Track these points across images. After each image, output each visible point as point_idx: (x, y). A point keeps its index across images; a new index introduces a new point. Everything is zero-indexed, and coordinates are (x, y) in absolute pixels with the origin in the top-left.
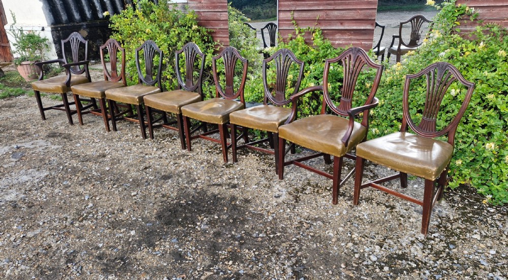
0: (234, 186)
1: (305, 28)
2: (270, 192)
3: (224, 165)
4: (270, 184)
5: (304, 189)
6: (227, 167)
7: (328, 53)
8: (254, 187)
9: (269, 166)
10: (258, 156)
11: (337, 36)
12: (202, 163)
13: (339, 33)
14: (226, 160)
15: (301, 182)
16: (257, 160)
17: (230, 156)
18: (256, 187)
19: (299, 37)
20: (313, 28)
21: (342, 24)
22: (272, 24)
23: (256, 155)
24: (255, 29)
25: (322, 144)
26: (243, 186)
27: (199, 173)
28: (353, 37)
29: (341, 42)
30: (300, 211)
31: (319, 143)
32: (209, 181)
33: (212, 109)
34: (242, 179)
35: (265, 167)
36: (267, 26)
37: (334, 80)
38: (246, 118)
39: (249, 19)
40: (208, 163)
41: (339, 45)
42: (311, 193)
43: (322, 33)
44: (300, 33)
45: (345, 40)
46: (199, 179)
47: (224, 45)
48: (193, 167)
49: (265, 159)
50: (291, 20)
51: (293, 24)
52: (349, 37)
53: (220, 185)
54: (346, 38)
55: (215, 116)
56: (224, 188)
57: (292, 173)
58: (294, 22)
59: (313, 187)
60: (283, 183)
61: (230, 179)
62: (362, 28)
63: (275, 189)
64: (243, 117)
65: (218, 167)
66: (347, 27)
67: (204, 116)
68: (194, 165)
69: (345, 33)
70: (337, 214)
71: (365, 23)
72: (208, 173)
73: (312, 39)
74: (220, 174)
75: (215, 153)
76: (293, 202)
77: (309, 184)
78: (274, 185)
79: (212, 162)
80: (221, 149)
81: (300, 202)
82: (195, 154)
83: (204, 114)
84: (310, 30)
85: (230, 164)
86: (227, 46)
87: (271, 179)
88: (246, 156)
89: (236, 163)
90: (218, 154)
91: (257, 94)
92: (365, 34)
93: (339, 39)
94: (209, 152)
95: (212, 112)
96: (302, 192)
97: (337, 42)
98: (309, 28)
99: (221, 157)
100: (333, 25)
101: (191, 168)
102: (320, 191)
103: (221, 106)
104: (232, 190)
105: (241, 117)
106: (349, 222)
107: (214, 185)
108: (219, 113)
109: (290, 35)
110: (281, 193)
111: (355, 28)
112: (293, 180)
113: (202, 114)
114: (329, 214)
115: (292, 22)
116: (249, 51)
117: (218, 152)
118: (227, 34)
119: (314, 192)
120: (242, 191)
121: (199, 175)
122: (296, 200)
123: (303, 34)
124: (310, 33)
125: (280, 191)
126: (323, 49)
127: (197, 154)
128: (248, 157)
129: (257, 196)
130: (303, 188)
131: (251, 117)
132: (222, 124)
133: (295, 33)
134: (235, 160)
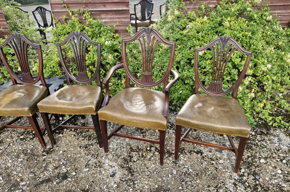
0: (65, 177)
1: (76, 10)
2: (103, 172)
3: (43, 152)
4: (99, 162)
5: (131, 157)
6: (48, 153)
7: (101, 30)
8: (85, 170)
9: (89, 140)
10: (74, 131)
11: (103, 16)
12: (18, 157)
13: (103, 13)
14: (44, 144)
15: (125, 149)
16: (75, 135)
17: (46, 139)
18: (88, 169)
19: (73, 18)
20: (82, 10)
21: (104, 6)
22: (41, 8)
23: (71, 130)
24: (27, 12)
25: (148, 122)
26: (74, 174)
27: (20, 172)
28: (115, 16)
29: (107, 21)
30: (140, 185)
31: (144, 121)
32: (35, 179)
33: (14, 102)
34: (69, 164)
35: (86, 142)
36: (37, 9)
37: (112, 51)
38: (58, 106)
39: (20, 4)
40: (25, 155)
41: (105, 22)
42: (138, 159)
43: (91, 14)
44: (73, 14)
45: (110, 18)
46: (22, 180)
47: (3, 28)
48: (9, 165)
49: (81, 133)
50: (62, 4)
51: (65, 7)
52: (112, 16)
53: (48, 180)
54: (110, 17)
55: (20, 109)
56: (55, 183)
57: (113, 141)
58: (65, 5)
59: (137, 152)
60: (110, 156)
61: (56, 168)
62: (121, 9)
63: (106, 166)
64: (55, 106)
65: (38, 156)
66: (109, 8)
67: (6, 111)
68: (10, 161)
69: (108, 14)
70: (170, 176)
71: (121, 5)
72: (30, 168)
73: (84, 19)
74: (44, 165)
75: (28, 139)
76: (130, 177)
77: (132, 149)
78: (103, 161)
79: (29, 151)
80: (34, 132)
81: (135, 173)
82: (6, 146)
83: (6, 109)
84: (80, 12)
85: (50, 149)
86: (6, 28)
87: (97, 155)
88: (62, 134)
89: (55, 146)
90: (32, 139)
91: (50, 69)
92: (123, 14)
93: (105, 18)
94: (21, 139)
95: (15, 105)
96: (131, 161)
97: (104, 21)
98: (80, 10)
99: (36, 142)
100: (98, 7)
101: (8, 168)
102: (144, 154)
103: (22, 95)
104: (65, 182)
105: (52, 106)
106: (183, 181)
107: (42, 182)
108: (24, 106)
109: (64, 17)
110: (114, 169)
111: (115, 9)
112: (117, 149)
113: (3, 109)
114: (164, 178)
115: (63, 5)
116: (28, 31)
117: (31, 137)
118: (3, 18)
119: (140, 157)
120: (75, 181)
121: (20, 175)
122: (131, 172)
123: (76, 15)
124: (81, 14)
125: (111, 166)
126: (96, 27)
127: (9, 145)
128: (64, 134)
129: (93, 182)
130: (129, 156)
131: (63, 104)
132: (31, 115)
133: (68, 15)
134: (54, 142)
